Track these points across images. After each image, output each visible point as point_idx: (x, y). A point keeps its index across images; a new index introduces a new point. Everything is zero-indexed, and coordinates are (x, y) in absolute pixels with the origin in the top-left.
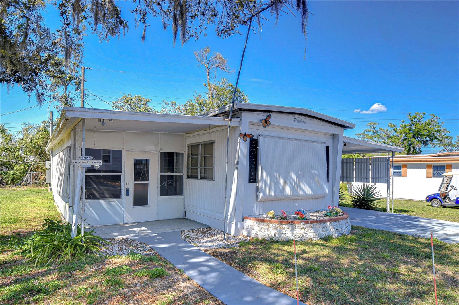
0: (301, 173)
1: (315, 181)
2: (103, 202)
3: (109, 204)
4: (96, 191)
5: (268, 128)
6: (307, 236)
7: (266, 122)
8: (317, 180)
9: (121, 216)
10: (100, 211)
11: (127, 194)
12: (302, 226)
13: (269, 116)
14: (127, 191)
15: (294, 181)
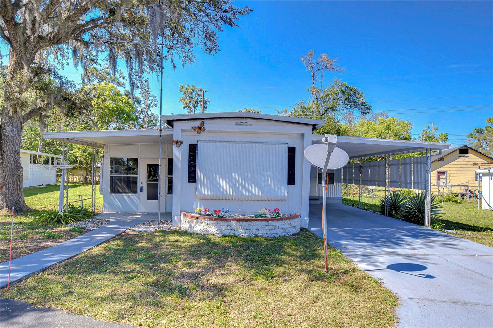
0: (249, 175)
1: (268, 183)
2: (125, 196)
3: (129, 197)
4: (119, 187)
5: (202, 133)
6: (211, 232)
7: (201, 129)
8: (270, 182)
9: (137, 207)
10: (123, 201)
11: (141, 191)
12: (206, 222)
13: (203, 123)
14: (142, 189)
15: (238, 182)
